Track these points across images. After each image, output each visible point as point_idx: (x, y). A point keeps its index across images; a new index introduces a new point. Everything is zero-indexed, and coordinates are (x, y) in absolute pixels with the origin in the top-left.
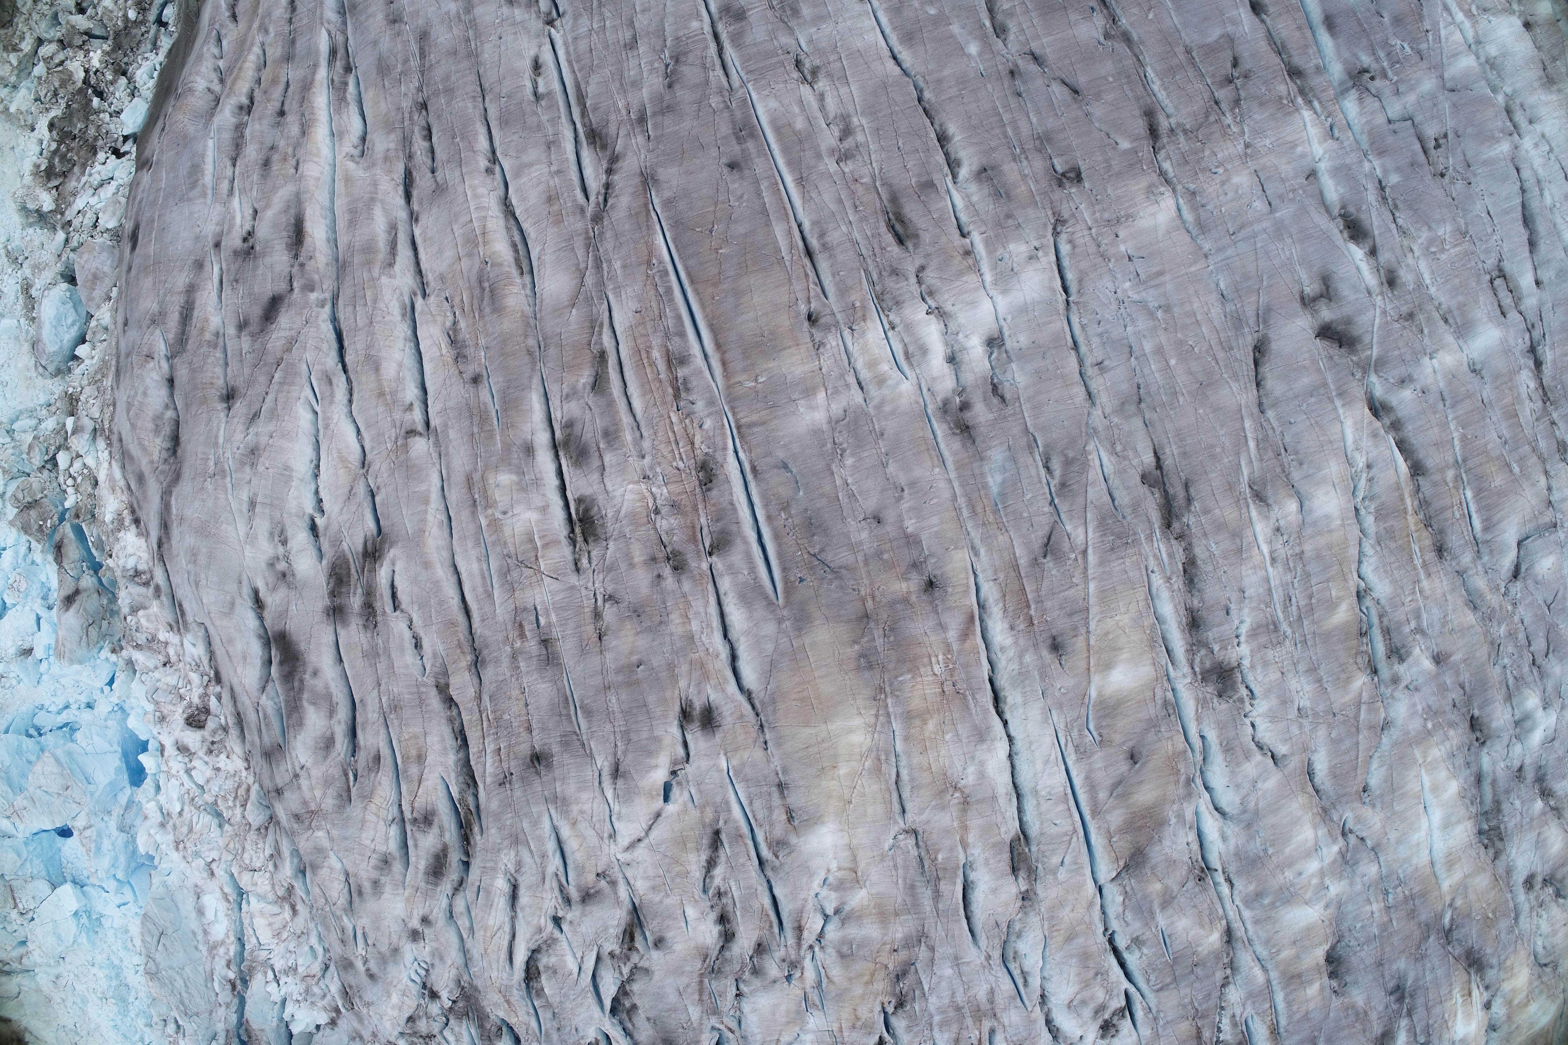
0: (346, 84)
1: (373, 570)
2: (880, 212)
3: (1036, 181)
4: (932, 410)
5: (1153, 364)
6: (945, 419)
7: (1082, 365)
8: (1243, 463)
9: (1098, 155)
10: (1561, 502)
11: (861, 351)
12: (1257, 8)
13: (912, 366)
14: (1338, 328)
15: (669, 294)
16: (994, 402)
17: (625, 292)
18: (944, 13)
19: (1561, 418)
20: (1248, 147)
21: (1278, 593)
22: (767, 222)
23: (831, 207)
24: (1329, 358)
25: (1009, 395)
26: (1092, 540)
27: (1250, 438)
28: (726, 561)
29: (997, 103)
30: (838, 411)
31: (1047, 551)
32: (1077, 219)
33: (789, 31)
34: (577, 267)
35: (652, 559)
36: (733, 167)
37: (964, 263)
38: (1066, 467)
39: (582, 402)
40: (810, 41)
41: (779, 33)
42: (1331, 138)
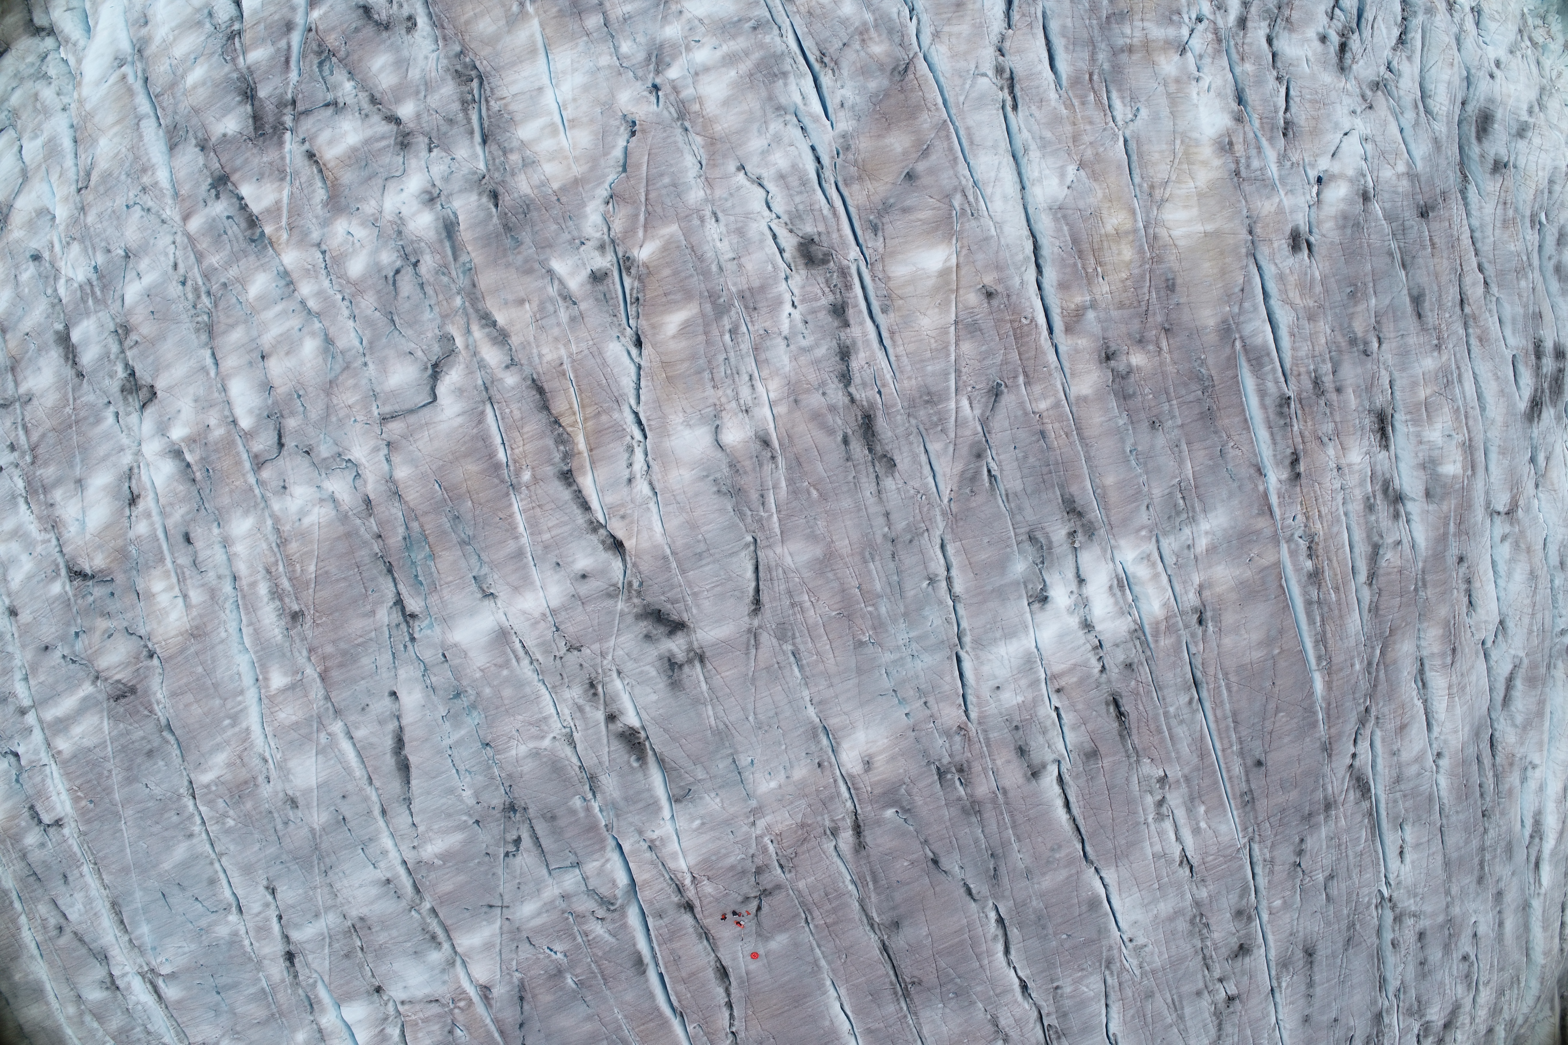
1: (1536, 391)
2: (1134, 731)
3: (985, 770)
4: (1102, 531)
5: (878, 587)
6: (1091, 522)
7: (949, 579)
8: (783, 484)
9: (919, 801)
10: (376, 449)
11: (1164, 590)
12: (723, 973)
13: (1117, 576)
14: (661, 630)
15: (1316, 643)
16: (1043, 540)
17: (1353, 643)
18: (1055, 934)
19: (365, 543)
20: (754, 824)
21: (746, 346)
22: (1234, 714)
23: (1181, 731)
24: (673, 602)
25: (1027, 546)
26: (953, 405)
27: (774, 510)
28: (1279, 388)
29: (1015, 846)
30: (1187, 531)
31: (996, 393)
32: (947, 734)
33: (1197, 904)
34: (1386, 666)
35: (1338, 390)
36: (1259, 763)
37: (1063, 683)
38: (974, 478)
39: (1390, 540)
40: (1182, 895)
41: (1207, 901)
42: (652, 841)
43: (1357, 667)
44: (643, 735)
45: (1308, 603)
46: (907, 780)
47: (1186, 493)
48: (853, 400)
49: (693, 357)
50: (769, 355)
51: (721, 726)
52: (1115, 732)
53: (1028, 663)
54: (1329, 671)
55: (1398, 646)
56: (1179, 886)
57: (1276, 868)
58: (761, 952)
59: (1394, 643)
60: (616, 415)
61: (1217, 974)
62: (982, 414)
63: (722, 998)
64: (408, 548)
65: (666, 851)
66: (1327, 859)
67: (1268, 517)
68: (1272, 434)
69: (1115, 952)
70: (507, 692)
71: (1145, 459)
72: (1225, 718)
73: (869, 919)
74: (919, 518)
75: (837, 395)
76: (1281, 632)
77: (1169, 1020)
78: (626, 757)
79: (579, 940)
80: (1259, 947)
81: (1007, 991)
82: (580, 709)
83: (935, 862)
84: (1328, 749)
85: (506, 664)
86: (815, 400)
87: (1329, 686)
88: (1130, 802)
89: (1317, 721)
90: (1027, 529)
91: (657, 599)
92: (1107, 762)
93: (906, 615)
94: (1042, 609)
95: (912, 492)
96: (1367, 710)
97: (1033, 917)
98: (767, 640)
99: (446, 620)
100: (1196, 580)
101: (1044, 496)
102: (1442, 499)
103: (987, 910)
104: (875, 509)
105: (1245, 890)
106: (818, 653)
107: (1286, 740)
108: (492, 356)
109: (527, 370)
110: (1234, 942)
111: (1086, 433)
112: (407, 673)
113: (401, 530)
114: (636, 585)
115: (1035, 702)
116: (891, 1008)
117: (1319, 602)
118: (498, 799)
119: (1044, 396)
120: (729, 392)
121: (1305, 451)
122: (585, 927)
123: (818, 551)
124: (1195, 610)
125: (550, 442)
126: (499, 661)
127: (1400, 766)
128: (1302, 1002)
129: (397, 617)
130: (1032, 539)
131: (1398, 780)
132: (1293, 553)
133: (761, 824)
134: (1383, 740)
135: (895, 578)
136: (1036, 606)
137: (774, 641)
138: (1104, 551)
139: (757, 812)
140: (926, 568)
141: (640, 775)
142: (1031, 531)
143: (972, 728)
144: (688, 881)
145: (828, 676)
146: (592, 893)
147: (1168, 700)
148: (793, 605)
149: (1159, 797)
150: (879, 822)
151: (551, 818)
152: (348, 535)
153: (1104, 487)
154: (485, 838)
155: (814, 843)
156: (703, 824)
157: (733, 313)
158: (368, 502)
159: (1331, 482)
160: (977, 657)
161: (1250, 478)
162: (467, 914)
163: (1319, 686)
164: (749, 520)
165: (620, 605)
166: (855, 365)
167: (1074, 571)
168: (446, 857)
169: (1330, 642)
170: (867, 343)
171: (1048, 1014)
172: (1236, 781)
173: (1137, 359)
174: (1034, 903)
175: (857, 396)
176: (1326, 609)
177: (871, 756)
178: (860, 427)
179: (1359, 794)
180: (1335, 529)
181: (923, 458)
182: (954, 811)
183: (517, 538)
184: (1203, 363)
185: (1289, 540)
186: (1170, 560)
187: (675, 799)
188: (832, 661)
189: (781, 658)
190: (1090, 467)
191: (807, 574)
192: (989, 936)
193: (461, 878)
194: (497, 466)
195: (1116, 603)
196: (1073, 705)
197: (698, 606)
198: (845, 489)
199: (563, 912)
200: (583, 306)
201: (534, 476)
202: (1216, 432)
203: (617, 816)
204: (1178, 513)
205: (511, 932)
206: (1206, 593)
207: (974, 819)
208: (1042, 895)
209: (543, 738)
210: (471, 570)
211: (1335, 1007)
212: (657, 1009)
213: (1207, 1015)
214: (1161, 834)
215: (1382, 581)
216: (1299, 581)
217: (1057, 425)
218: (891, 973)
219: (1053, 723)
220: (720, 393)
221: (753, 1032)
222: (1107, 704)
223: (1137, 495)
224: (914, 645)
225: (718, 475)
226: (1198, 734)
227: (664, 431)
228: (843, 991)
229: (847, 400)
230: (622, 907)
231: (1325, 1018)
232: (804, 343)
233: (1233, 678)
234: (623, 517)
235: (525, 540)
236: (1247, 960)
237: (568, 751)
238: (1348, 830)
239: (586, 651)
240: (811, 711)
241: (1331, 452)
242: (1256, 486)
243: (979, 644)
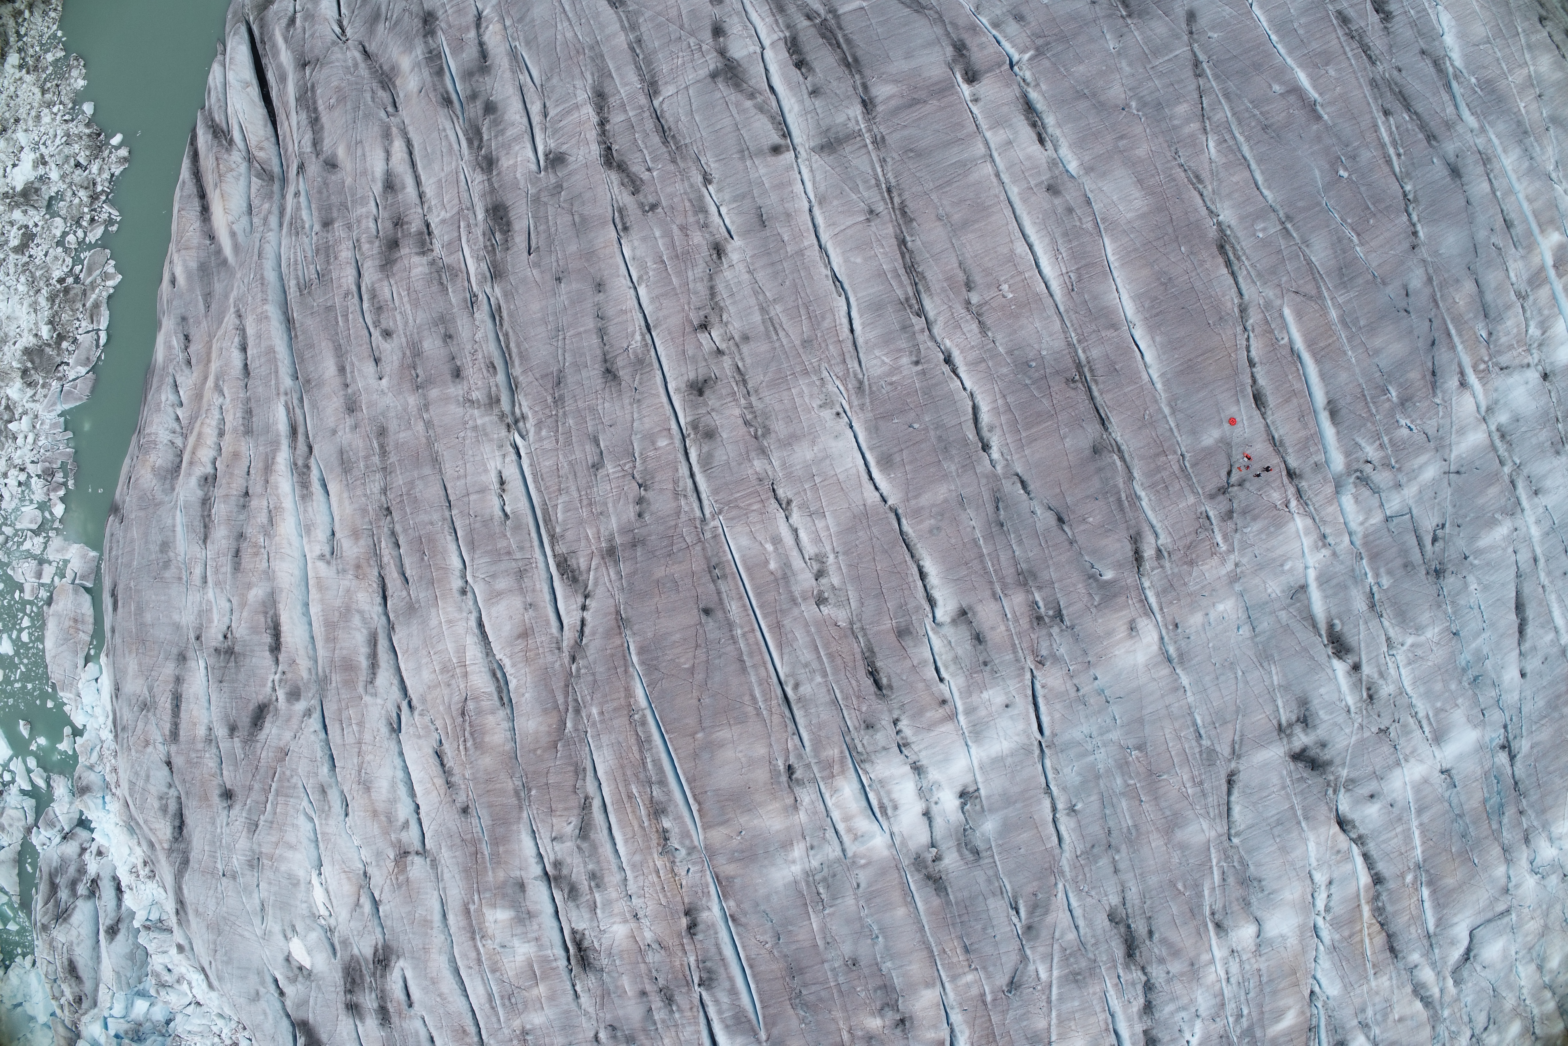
0: (308, 467)
1: (383, 976)
2: (859, 656)
3: (1016, 620)
4: (906, 862)
5: (1124, 804)
6: (918, 871)
7: (1054, 809)
8: (1206, 893)
9: (1081, 588)
10: (1517, 886)
11: (837, 805)
12: (1259, 400)
13: (888, 818)
14: (1312, 753)
15: (649, 740)
16: (966, 852)
17: (604, 739)
18: (926, 429)
19: (1532, 806)
20: (1237, 565)
21: (1231, 1007)
22: (744, 670)
23: (807, 655)
24: (1302, 779)
25: (981, 846)
26: (1056, 973)
27: (1215, 869)
28: (713, 995)
29: (978, 534)
30: (815, 863)
31: (1013, 985)
32: (1056, 659)
33: (763, 452)
34: (557, 707)
35: (644, 993)
36: (707, 612)
37: (941, 712)
38: (1033, 908)
39: (569, 845)
40: (784, 465)
41: (753, 455)
42: (1324, 546)
43: (595, 711)
44: (1330, 651)
45: (662, 783)
46: (1094, 610)
47: (817, 898)
48: (1143, 969)
49: (1274, 993)
50: (1213, 1002)
51: (1265, 664)
52: (879, 656)
53: (978, 731)
54: (630, 710)
55: (544, 728)
56: (789, 476)
57: (670, 486)
58: (1226, 426)
59: (549, 734)
60: (1337, 937)
61: (727, 362)
62: (1026, 965)
63: (1259, 371)
64: (1502, 805)
65: (1314, 536)
66: (603, 490)
67: (721, 875)
68: (720, 952)
69: (856, 403)
70: (1438, 687)
71: (862, 931)
72: (754, 666)
73: (1122, 458)
74: (1086, 869)
75: (1157, 973)
76: (695, 756)
77: (779, 308)
78: (1345, 630)
79: (1386, 439)
80: (677, 390)
81: (973, 365)
82: (1381, 675)
83: (1061, 520)
84: (621, 622)
85: (1438, 711)
86: (1176, 967)
87: (629, 693)
88: (857, 579)
89: (639, 654)
90: (982, 862)
91: (1315, 781)
92: (887, 624)
93: (1098, 777)
94: (965, 787)
95: (1093, 893)
96: (573, 659)
97: (954, 452)
98: (1224, 750)
99: (1481, 747)
100: (802, 816)
101: (966, 894)
102: (504, 883)
103: (1004, 463)
104: (1128, 877)
105: (706, 462)
106: (1179, 738)
107: (677, 637)
108: (1427, 975)
109: (1401, 965)
110: (711, 399)
111: (925, 954)
112: (1511, 698)
113: (1505, 820)
114: (1330, 791)
115: (967, 692)
116: (1095, 353)
117: (650, 784)
118: (1450, 582)
119: (968, 986)
120: (1247, 967)
121: (680, 935)
122: (1381, 454)
123: (1180, 835)
124: (800, 783)
125: (1389, 908)
126: (1442, 715)
127: (522, 591)
128: (611, 312)
129: (1515, 745)
130: (976, 852)
131: (521, 574)
132: (685, 835)
133: (1230, 566)
134: (548, 623)
135: (1107, 812)
136: (971, 789)
137: (1218, 749)
138: (904, 843)
139: (1234, 578)
140: (1079, 822)
141: (1334, 611)
142: (977, 860)
143: (1030, 663)
144: (1293, 503)
145: (1170, 716)
146: (1376, 491)
147: (824, 690)
148: (1201, 783)
149: (823, 581)
150: (1119, 565)
151: (1408, 566)
152: (1544, 811)
153: (906, 904)
154: (1460, 543)
155: (1181, 544)
156: (1282, 565)
157: (1239, 1031)
158: (1527, 840)
159: (646, 905)
160: (1028, 737)
161: (745, 914)
162: (1477, 464)
163: (639, 693)
164: (1236, 858)
165: (1344, 773)
166: (1141, 1001)
167: (935, 824)
168: (1493, 522)
169: (633, 741)
170: (1129, 1019)
171: (922, 331)
172: (734, 592)
173: (875, 1023)
174: (953, 468)
175: (1140, 973)
176: (642, 776)
177: (1130, 637)
178: (1138, 947)
179: (573, 562)
180: (637, 858)
181: (1081, 923)
182: (1044, 575)
183: (1421, 824)
184: (803, 1020)
185: (692, 850)
186: (830, 833)
187: (1304, 588)
188: (1167, 731)
189: (1213, 733)
190: (919, 921)
191: (1189, 813)
192: (998, 431)
193: (1480, 501)
194: (1430, 883)
195: (889, 793)
196: (928, 687)
197: (1282, 777)
198: (1154, 893)
199: (1399, 469)
200: (1355, 1022)
201: (1404, 878)
202: (786, 956)
203: (1353, 570)
204: (824, 880)
205: (1443, 447)
206: (790, 801)
207: (1024, 566)
208: (945, 477)
209: (1412, 646)
210: (1458, 793)
211: (564, 299)
212: (1317, 361)
213: (732, 309)
214: (817, 540)
215: (574, 802)
216: (676, 806)
217: (955, 960)
218: (1096, 393)
219: (946, 667)
220: (1255, 966)
221: (1230, 332)
222: (890, 687)
223: (870, 898)
224: (1090, 748)
225: (1260, 895)
226: (786, 650)
227: (1302, 928)
228: (1145, 377)
229: (1149, 969)
230: (1349, 475)
231: (575, 286)
232: (1184, 1014)
233: (750, 710)
234: (1339, 852)
235: (1415, 823)
236: (692, 376)
237: (1392, 633)
238: (581, 522)
239: (1375, 730)
240: (1185, 680)
241: (648, 936)
242: (738, 906)
243: (1026, 750)
